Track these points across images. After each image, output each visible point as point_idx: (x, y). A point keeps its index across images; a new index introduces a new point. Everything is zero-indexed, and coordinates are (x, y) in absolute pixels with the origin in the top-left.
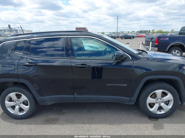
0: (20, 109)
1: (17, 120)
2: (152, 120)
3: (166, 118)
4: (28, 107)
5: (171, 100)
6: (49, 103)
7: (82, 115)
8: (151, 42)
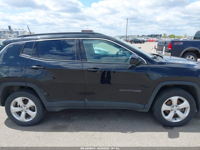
0: (26, 115)
1: (23, 127)
2: (167, 129)
3: (182, 127)
4: (35, 113)
5: (187, 108)
6: (58, 109)
7: (93, 122)
8: (164, 47)
